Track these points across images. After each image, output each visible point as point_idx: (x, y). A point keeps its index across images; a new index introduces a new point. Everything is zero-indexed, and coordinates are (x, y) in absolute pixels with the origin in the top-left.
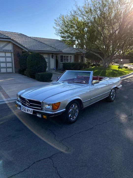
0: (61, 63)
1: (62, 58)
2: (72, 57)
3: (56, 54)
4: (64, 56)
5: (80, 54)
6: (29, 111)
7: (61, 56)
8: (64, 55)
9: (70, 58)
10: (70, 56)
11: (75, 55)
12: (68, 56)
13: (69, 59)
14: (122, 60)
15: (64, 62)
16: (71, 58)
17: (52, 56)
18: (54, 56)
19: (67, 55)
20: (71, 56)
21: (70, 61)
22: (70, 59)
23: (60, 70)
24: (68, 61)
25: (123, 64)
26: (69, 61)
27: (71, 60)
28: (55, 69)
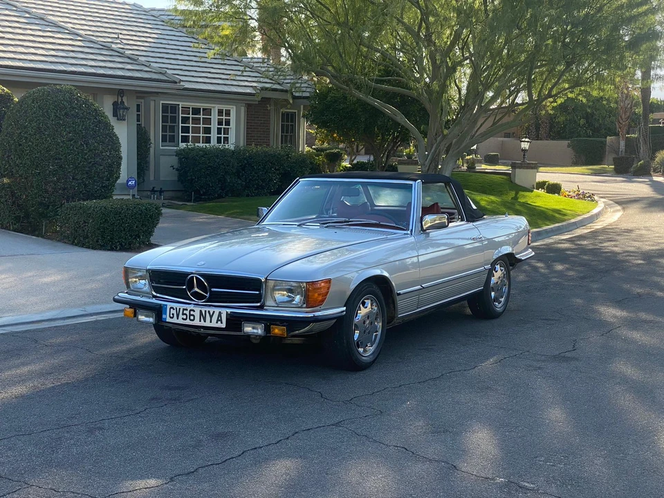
0: (165, 154)
1: (174, 120)
2: (233, 118)
3: (138, 98)
4: (185, 110)
5: (276, 101)
6: (211, 317)
7: (165, 107)
8: (181, 104)
9: (220, 123)
10: (220, 112)
11: (249, 107)
12: (208, 111)
13: (214, 126)
14: (525, 145)
15: (183, 145)
16: (228, 123)
17: (115, 104)
18: (126, 104)
19: (201, 105)
20: (224, 107)
21: (219, 140)
22: (219, 131)
23: (161, 192)
24: (208, 140)
25: (535, 167)
26: (214, 142)
27: (226, 131)
28: (132, 187)
